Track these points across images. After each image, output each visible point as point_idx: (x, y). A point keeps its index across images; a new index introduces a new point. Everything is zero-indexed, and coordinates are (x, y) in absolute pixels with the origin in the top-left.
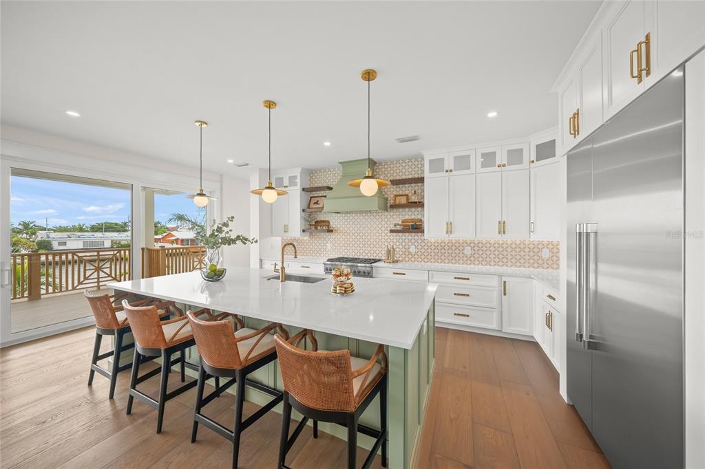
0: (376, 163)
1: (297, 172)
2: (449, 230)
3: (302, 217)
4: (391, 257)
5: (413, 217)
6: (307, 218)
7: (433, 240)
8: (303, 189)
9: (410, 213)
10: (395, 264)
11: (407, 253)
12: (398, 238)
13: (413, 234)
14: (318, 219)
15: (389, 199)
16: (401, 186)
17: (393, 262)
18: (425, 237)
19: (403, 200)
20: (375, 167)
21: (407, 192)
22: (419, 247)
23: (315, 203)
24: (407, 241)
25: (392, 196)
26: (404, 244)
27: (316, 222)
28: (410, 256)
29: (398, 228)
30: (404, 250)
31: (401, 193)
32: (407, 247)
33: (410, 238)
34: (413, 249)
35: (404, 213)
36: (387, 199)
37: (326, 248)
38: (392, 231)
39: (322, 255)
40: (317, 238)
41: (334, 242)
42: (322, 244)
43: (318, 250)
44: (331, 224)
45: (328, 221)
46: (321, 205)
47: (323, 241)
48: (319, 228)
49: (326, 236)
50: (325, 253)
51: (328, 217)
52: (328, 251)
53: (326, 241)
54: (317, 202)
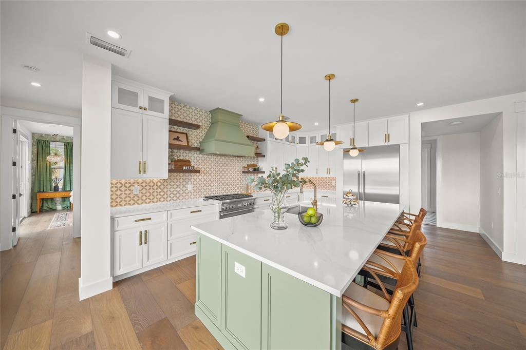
23: (175, 139)
35: (248, 160)
37: (186, 190)
38: (244, 172)
39: (181, 198)
40: (174, 179)
41: (195, 183)
42: (181, 186)
43: (175, 193)
44: (192, 164)
45: (189, 161)
46: (185, 143)
47: (183, 182)
48: (184, 168)
49: (186, 176)
50: (184, 195)
51: (189, 156)
52: (188, 193)
53: (186, 182)
54: (178, 139)
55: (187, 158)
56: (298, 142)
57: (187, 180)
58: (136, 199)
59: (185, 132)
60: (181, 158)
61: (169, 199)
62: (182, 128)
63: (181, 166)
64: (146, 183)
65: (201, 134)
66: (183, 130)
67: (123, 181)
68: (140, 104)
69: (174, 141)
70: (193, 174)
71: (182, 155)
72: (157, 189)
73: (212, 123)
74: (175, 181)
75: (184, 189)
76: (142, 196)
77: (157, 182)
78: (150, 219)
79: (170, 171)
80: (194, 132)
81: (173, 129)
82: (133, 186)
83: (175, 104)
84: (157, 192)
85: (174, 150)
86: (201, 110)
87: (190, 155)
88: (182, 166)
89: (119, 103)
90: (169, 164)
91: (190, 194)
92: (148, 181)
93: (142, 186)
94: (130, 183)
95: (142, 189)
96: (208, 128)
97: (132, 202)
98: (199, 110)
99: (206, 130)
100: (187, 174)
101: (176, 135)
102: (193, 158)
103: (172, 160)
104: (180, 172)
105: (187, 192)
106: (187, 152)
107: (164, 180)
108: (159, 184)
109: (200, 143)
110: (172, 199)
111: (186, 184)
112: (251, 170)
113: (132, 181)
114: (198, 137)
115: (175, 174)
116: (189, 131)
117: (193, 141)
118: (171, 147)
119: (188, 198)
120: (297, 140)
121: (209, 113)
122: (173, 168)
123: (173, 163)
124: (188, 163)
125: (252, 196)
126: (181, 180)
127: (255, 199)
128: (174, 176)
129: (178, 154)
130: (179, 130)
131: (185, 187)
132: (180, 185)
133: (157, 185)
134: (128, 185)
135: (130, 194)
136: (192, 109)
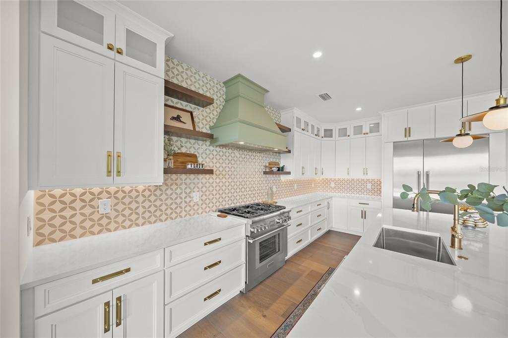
23: (173, 118)
37: (190, 201)
38: (265, 173)
39: (183, 214)
40: (172, 185)
41: (204, 189)
42: (183, 195)
43: (174, 206)
44: (200, 160)
45: (195, 156)
46: (189, 126)
47: (186, 188)
48: (189, 166)
49: (190, 179)
50: (188, 208)
51: (194, 148)
52: (194, 205)
53: (190, 188)
54: (178, 118)
55: (192, 151)
56: (323, 136)
57: (192, 186)
58: (104, 221)
59: (188, 109)
60: (184, 150)
61: (164, 217)
62: (184, 103)
63: (183, 163)
64: (124, 192)
65: (211, 115)
66: (187, 106)
67: (78, 191)
68: (108, 39)
69: (172, 121)
70: (200, 176)
71: (185, 146)
72: (143, 202)
73: (226, 101)
74: (174, 187)
75: (188, 200)
76: (117, 216)
77: (144, 191)
78: (128, 270)
79: (166, 171)
80: (203, 111)
81: (170, 103)
82: (99, 199)
83: (173, 62)
84: (144, 207)
85: (173, 138)
86: (212, 80)
87: (196, 146)
88: (185, 163)
89: (58, 26)
90: (165, 160)
91: (196, 207)
92: (127, 188)
93: (116, 198)
94: (92, 193)
95: (116, 205)
96: (221, 107)
97: (96, 229)
98: (209, 78)
99: (219, 111)
100: (192, 176)
101: (175, 113)
102: (200, 151)
103: (169, 154)
104: (182, 173)
105: (192, 204)
106: (192, 141)
107: (156, 186)
108: (147, 193)
109: (211, 128)
110: (169, 217)
111: (190, 193)
112: (275, 169)
113: (96, 190)
114: (208, 119)
115: (174, 176)
116: (195, 108)
117: (201, 125)
118: (168, 131)
119: (194, 214)
120: (322, 133)
121: (222, 85)
122: (172, 165)
123: (171, 157)
124: (193, 158)
125: (285, 208)
126: (183, 186)
127: (288, 212)
128: (172, 180)
129: (178, 144)
130: (179, 106)
131: (190, 197)
132: (181, 193)
133: (144, 196)
134: (88, 197)
135: (92, 213)
136: (199, 76)
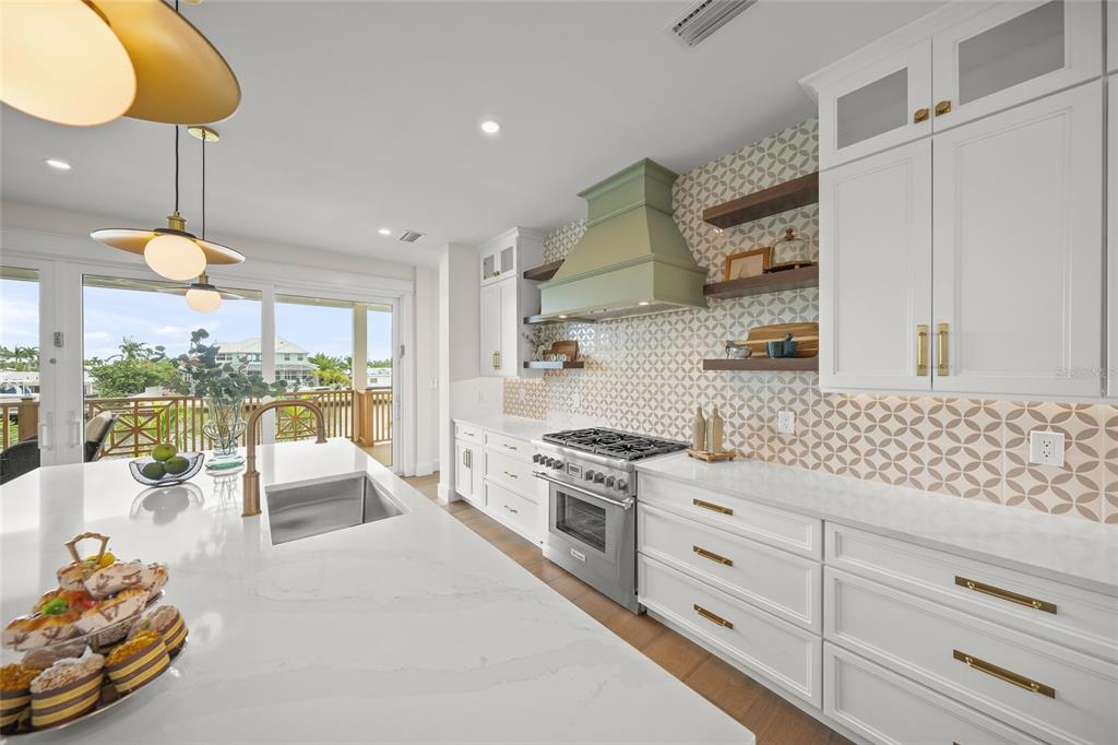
0: (676, 176)
1: (511, 239)
2: (937, 360)
3: (521, 334)
4: (709, 442)
5: (787, 318)
6: (532, 337)
7: (863, 399)
8: (526, 275)
9: (777, 307)
10: (723, 468)
11: (766, 434)
12: (737, 384)
13: (787, 375)
14: (558, 338)
15: (713, 270)
16: (746, 226)
17: (714, 460)
18: (823, 387)
19: (754, 267)
20: (675, 189)
21: (766, 242)
22: (811, 418)
24: (766, 395)
25: (720, 260)
26: (755, 404)
27: (554, 345)
28: (777, 445)
29: (734, 354)
30: (755, 423)
31: (747, 246)
32: (766, 414)
33: (776, 385)
34: (786, 424)
35: (755, 309)
36: (705, 271)
